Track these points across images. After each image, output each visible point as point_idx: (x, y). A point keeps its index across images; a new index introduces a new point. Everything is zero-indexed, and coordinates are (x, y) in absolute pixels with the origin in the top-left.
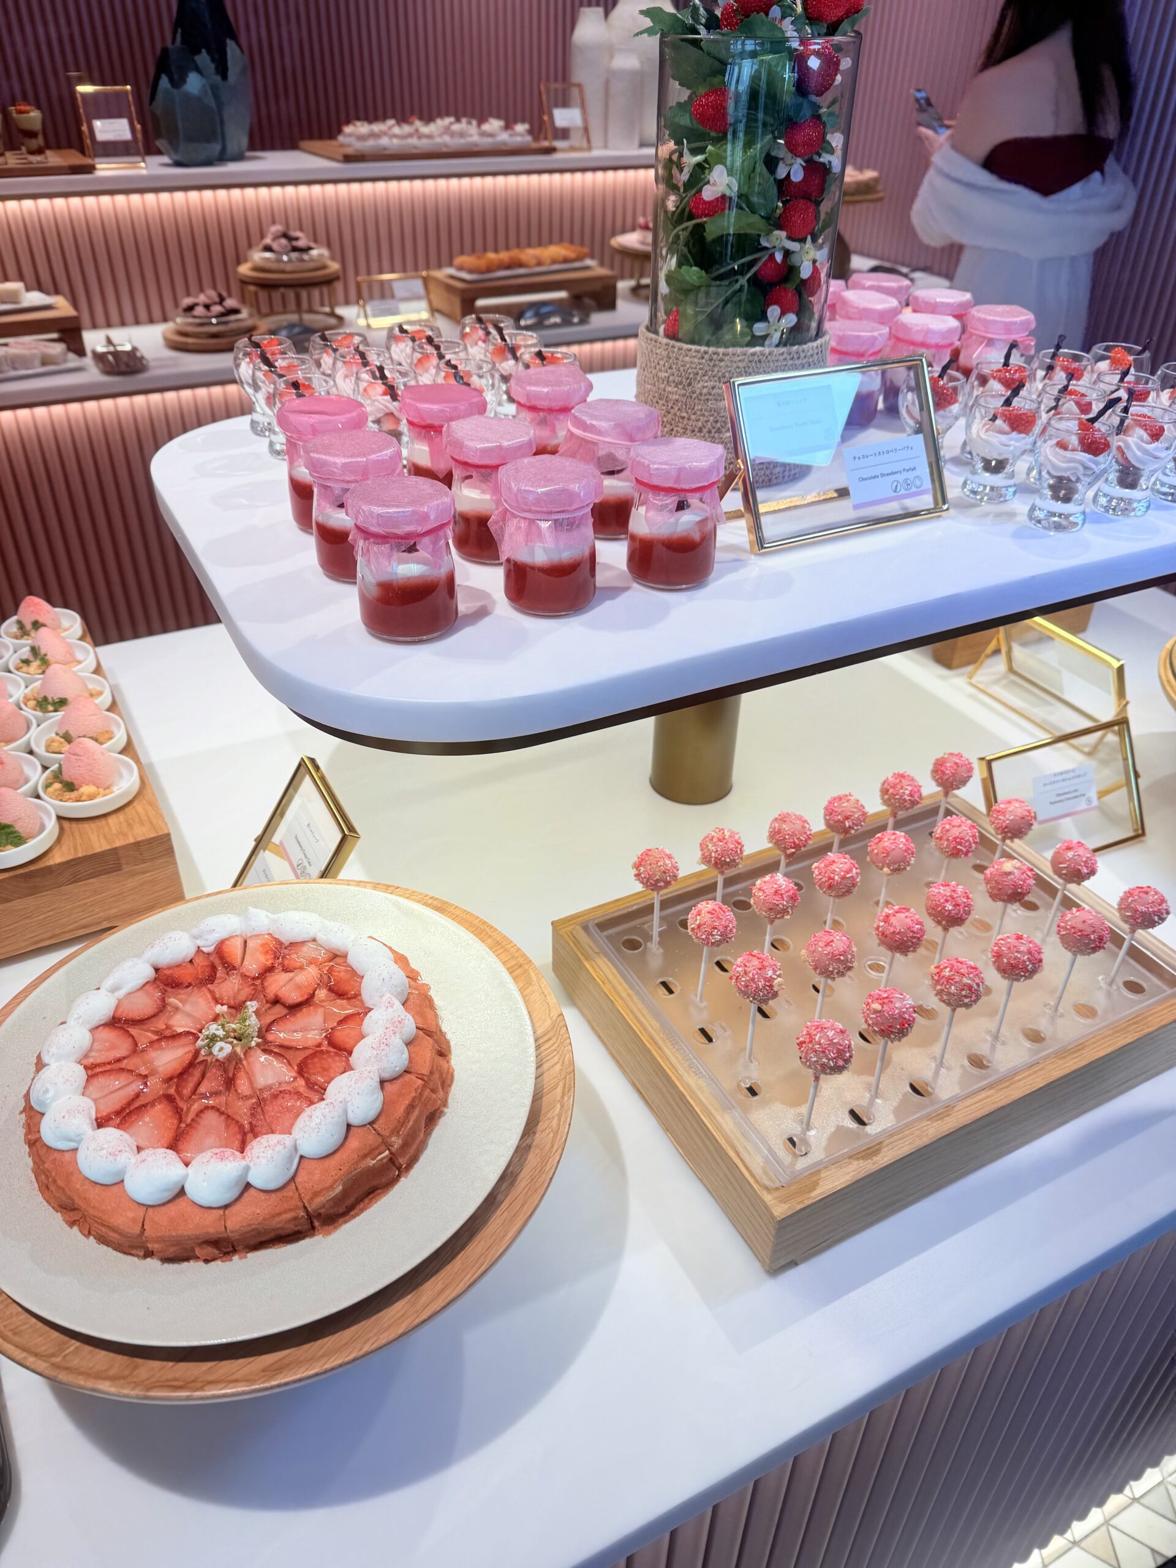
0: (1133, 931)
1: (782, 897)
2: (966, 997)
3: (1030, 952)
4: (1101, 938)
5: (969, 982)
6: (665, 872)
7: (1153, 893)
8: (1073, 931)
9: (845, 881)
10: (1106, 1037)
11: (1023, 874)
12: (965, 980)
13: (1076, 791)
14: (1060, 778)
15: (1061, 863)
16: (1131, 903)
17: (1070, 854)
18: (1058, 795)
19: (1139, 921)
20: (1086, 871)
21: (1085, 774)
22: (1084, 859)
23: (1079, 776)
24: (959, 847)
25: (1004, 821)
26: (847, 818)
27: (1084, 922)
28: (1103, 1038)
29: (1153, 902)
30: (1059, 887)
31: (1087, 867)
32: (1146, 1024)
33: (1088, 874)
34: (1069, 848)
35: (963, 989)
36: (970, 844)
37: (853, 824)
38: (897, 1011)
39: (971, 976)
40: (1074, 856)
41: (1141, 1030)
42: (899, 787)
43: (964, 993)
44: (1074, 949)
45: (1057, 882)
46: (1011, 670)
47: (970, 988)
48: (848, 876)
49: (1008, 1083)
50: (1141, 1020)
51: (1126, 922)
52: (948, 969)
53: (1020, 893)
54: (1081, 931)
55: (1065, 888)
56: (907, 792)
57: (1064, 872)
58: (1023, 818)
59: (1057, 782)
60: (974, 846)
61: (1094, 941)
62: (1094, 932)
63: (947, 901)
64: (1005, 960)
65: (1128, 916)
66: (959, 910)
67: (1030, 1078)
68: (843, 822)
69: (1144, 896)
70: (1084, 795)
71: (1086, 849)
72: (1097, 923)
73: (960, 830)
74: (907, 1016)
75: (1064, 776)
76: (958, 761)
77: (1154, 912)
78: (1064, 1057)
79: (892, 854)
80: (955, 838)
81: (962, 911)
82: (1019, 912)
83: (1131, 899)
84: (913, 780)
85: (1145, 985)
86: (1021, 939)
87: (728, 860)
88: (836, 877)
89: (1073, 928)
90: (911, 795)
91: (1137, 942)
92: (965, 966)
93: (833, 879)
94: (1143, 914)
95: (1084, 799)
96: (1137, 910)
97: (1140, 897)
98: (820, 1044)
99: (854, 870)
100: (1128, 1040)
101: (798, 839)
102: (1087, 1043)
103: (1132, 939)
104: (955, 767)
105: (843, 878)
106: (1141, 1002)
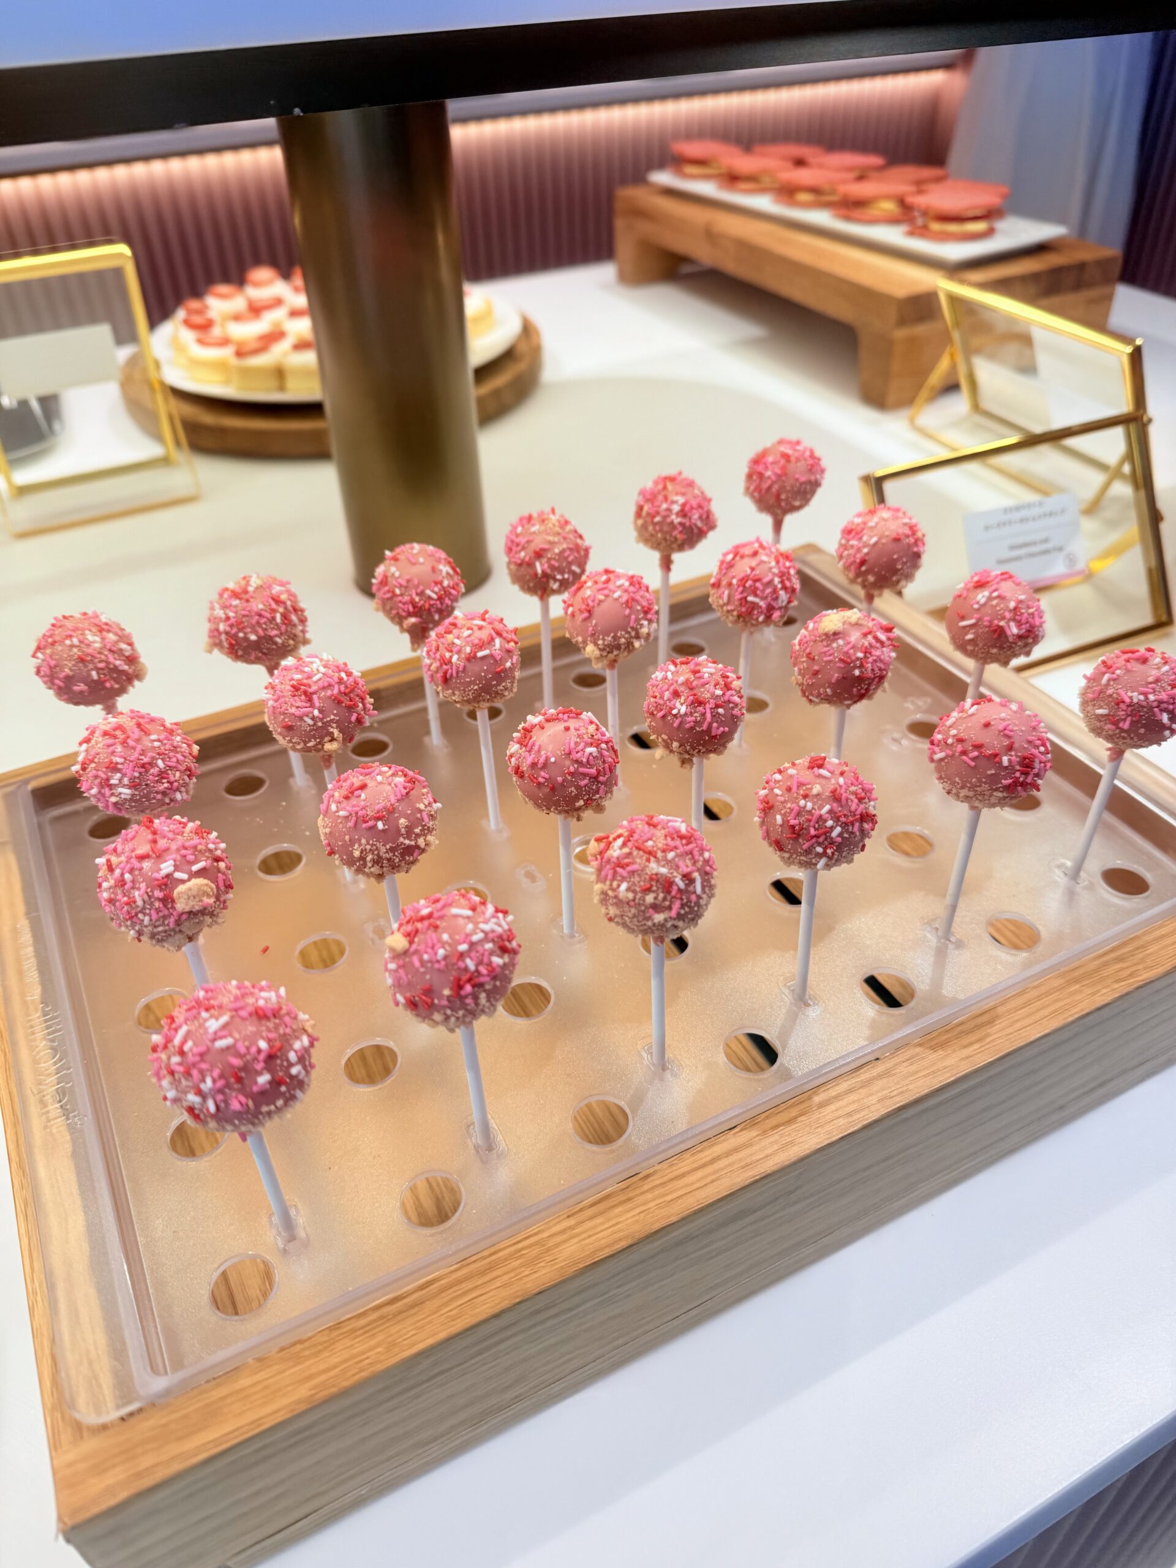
0: (1117, 755)
1: (310, 700)
2: (656, 907)
3: (836, 797)
4: (1027, 763)
5: (664, 870)
6: (81, 660)
7: (1158, 660)
8: (959, 748)
9: (474, 668)
10: (1048, 993)
11: (865, 635)
12: (654, 867)
13: (1046, 540)
14: (1017, 516)
15: (963, 618)
16: (1108, 684)
17: (982, 596)
18: (1013, 548)
19: (1126, 725)
20: (1015, 631)
21: (1063, 511)
22: (1012, 605)
23: (1051, 514)
24: (750, 598)
25: (859, 550)
26: (539, 555)
27: (987, 725)
28: (1038, 998)
29: (1157, 680)
30: (968, 679)
31: (1019, 624)
32: (1143, 960)
33: (1020, 637)
34: (980, 585)
35: (648, 890)
36: (775, 591)
37: (552, 567)
38: (441, 952)
39: (671, 855)
40: (990, 599)
41: (1131, 975)
42: (660, 497)
43: (650, 898)
44: (964, 792)
45: (963, 666)
46: (976, 407)
47: (667, 885)
48: (480, 654)
49: (794, 1112)
50: (1132, 953)
51: (1097, 731)
52: (620, 841)
53: (860, 679)
54: (978, 747)
55: (979, 681)
56: (676, 508)
57: (970, 636)
58: (897, 540)
59: (1010, 523)
60: (783, 596)
61: (1010, 769)
62: (1010, 748)
63: (676, 694)
64: (779, 818)
65: (1099, 718)
66: (703, 715)
67: (853, 1097)
68: (530, 564)
69: (1136, 667)
70: (1060, 549)
71: (1018, 584)
72: (1019, 730)
73: (754, 562)
74: (471, 964)
75: (1024, 513)
76: (790, 452)
77: (1160, 702)
78: (942, 1045)
79: (597, 612)
80: (743, 581)
81: (708, 716)
82: (904, 742)
83: (1107, 676)
84: (691, 484)
85: (1148, 876)
86: (821, 766)
87: (253, 637)
88: (455, 658)
89: (960, 740)
90: (683, 513)
91: (1126, 782)
92: (660, 833)
93: (450, 662)
94: (1135, 709)
95: (1061, 556)
96: (1119, 702)
97: (1128, 671)
98: (182, 1053)
99: (498, 641)
100: (1100, 1000)
101: (421, 594)
102: (1000, 1010)
103: (1114, 775)
104: (783, 461)
105: (472, 658)
106: (1140, 911)
